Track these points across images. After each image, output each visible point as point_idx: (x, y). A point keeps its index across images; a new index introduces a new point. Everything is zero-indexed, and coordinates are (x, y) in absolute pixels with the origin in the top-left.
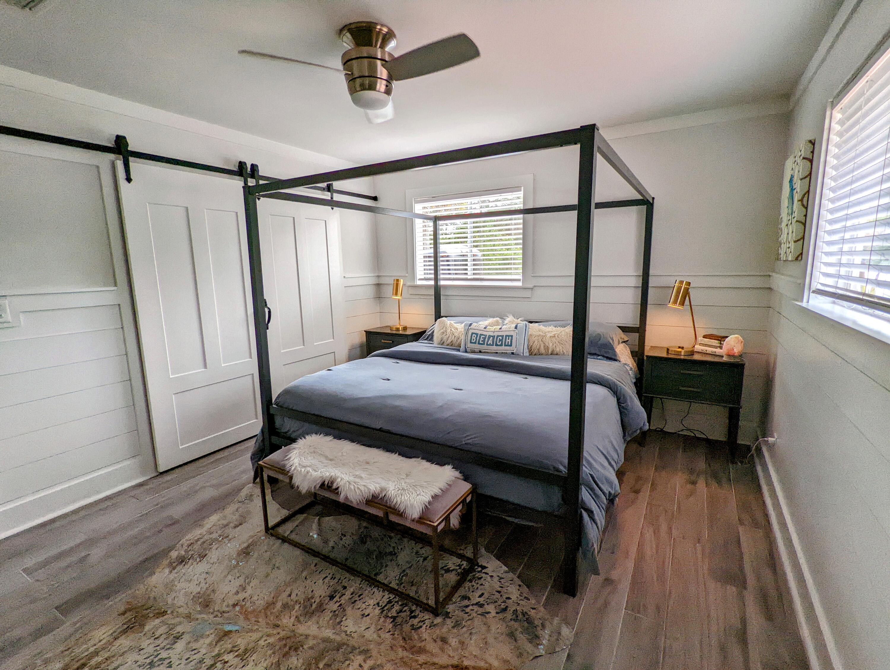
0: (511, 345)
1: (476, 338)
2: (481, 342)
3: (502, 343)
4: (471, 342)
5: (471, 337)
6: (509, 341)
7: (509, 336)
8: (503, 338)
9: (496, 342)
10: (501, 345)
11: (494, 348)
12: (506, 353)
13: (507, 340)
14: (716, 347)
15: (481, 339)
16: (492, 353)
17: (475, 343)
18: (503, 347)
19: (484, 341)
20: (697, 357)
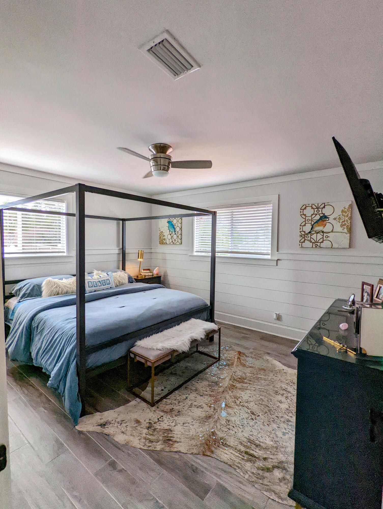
0: (110, 284)
1: (92, 284)
2: (95, 286)
3: (106, 284)
4: (89, 287)
5: (88, 284)
6: (109, 282)
7: (107, 279)
8: (105, 281)
9: (103, 283)
10: (106, 285)
11: (102, 287)
12: (108, 288)
13: (108, 282)
14: (149, 273)
15: (95, 284)
16: (102, 290)
17: (92, 287)
18: (107, 286)
19: (96, 284)
20: (147, 277)
